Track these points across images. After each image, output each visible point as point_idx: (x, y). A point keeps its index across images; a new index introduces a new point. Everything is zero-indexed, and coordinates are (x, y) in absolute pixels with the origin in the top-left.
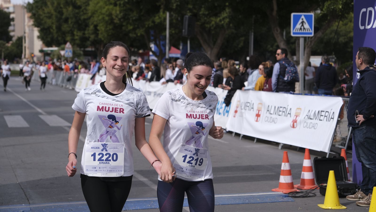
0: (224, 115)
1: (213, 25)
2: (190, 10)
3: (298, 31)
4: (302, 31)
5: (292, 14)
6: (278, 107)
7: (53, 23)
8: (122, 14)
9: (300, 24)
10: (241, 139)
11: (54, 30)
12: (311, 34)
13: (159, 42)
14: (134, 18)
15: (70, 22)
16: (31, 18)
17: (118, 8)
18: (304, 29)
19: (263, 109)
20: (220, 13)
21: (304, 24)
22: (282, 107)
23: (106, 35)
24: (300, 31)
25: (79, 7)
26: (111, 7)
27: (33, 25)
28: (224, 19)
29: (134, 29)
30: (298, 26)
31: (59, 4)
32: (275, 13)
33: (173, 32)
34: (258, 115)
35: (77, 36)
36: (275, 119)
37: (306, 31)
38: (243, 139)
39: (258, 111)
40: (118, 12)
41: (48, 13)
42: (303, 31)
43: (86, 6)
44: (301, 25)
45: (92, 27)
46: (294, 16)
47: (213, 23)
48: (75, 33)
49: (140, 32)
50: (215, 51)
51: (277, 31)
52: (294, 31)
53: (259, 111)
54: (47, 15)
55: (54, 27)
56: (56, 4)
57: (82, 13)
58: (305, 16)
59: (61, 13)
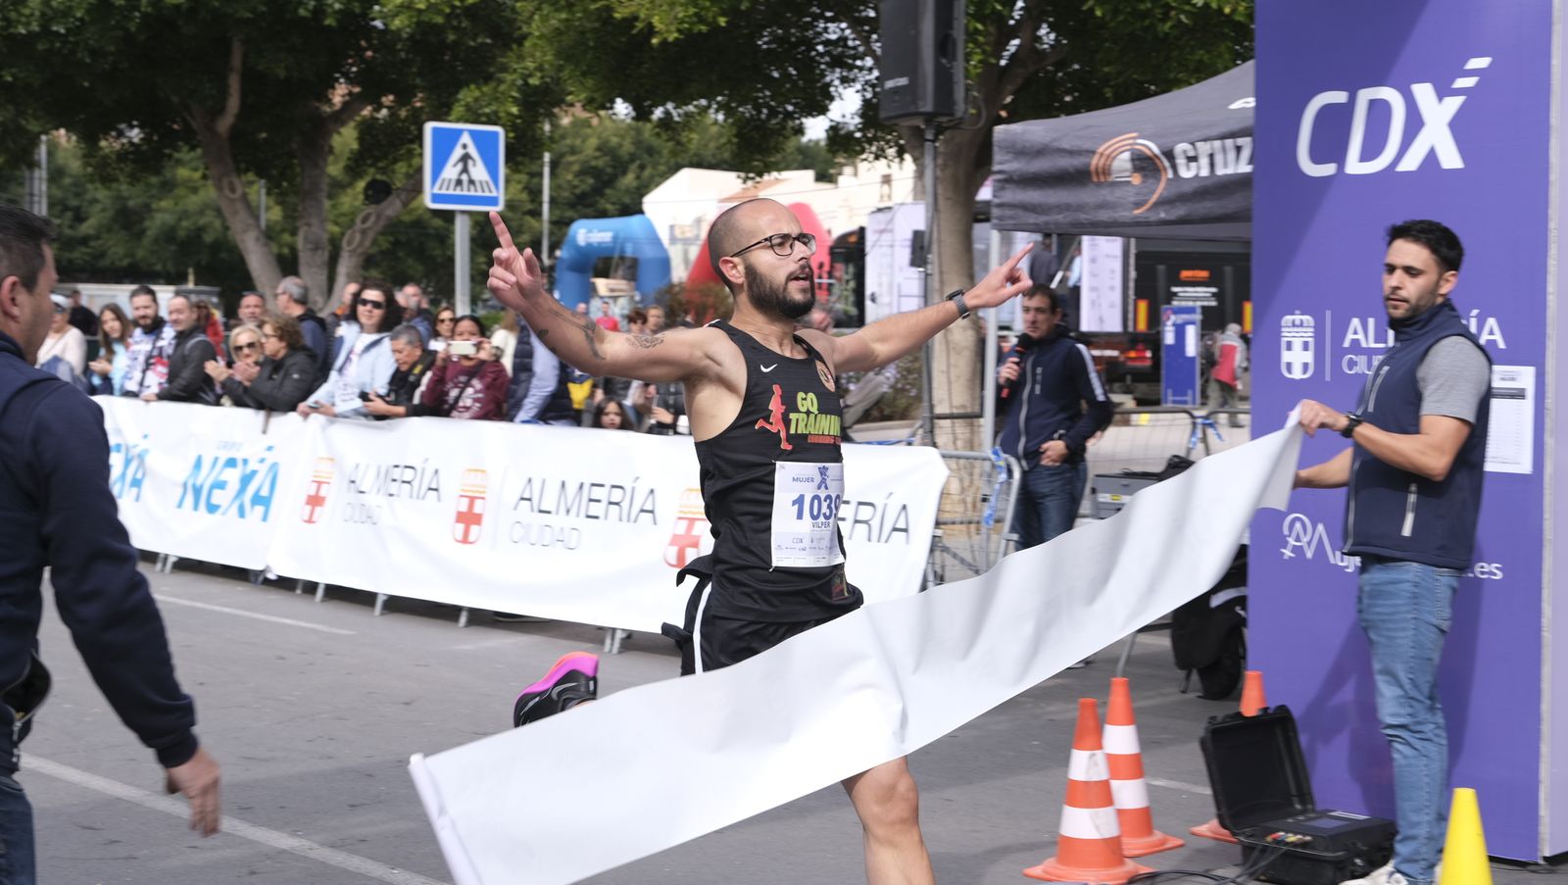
0: (242, 513)
3: (451, 192)
4: (462, 190)
5: (429, 127)
6: (582, 484)
9: (455, 165)
12: (493, 201)
18: (471, 182)
19: (492, 496)
21: (470, 163)
22: (602, 486)
24: (455, 190)
30: (451, 171)
32: (225, 124)
34: (469, 518)
36: (567, 531)
37: (476, 191)
39: (465, 502)
42: (469, 190)
44: (460, 166)
46: (435, 130)
51: (233, 190)
52: (436, 191)
53: (472, 499)
58: (472, 133)
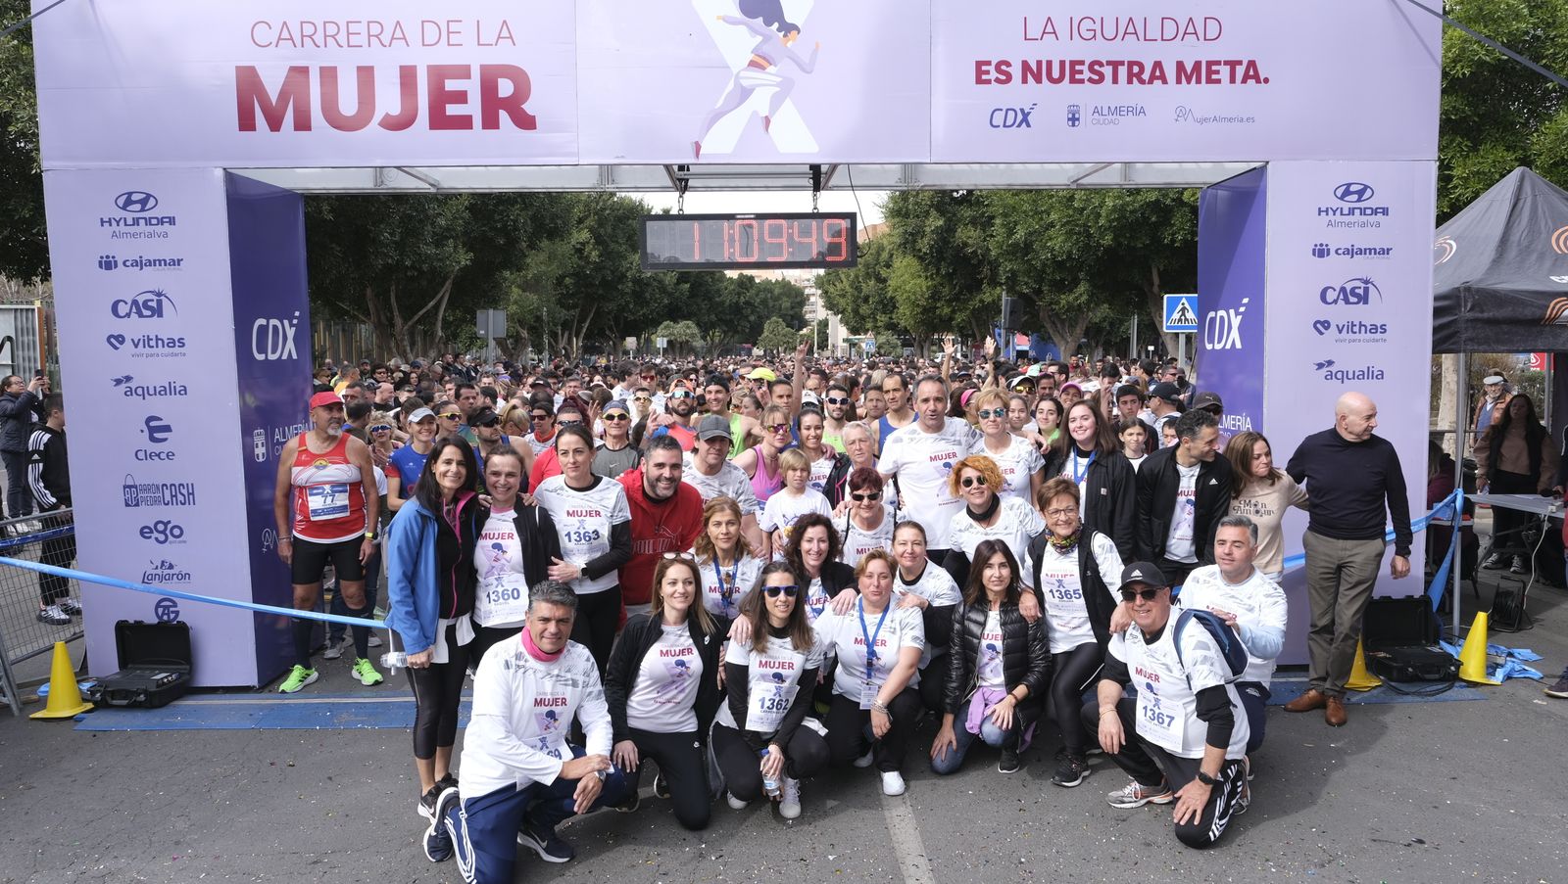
2: (1026, 284)
3: (1176, 324)
4: (1182, 323)
5: (1166, 296)
9: (1178, 313)
13: (994, 331)
18: (1186, 319)
21: (1186, 311)
24: (1178, 323)
30: (1176, 316)
40: (924, 290)
42: (1184, 323)
44: (1181, 313)
46: (1168, 299)
52: (1169, 325)
55: (849, 309)
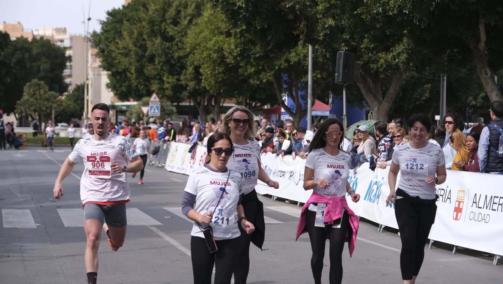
1: (382, 65)
6: (492, 197)
7: (131, 64)
8: (239, 49)
10: (431, 248)
11: (132, 74)
14: (258, 55)
15: (157, 62)
16: (97, 55)
17: (232, 40)
19: (466, 201)
20: (394, 46)
22: (497, 197)
23: (213, 82)
25: (172, 39)
26: (222, 37)
27: (100, 67)
28: (399, 54)
29: (257, 72)
31: (140, 34)
32: (482, 46)
33: (319, 76)
34: (458, 210)
35: (168, 83)
36: (486, 215)
38: (433, 247)
39: (457, 203)
41: (125, 48)
43: (182, 36)
45: (190, 69)
47: (382, 61)
48: (165, 79)
49: (267, 77)
50: (386, 105)
51: (486, 74)
53: (460, 202)
54: (123, 51)
56: (136, 34)
57: (176, 48)
59: (144, 48)
